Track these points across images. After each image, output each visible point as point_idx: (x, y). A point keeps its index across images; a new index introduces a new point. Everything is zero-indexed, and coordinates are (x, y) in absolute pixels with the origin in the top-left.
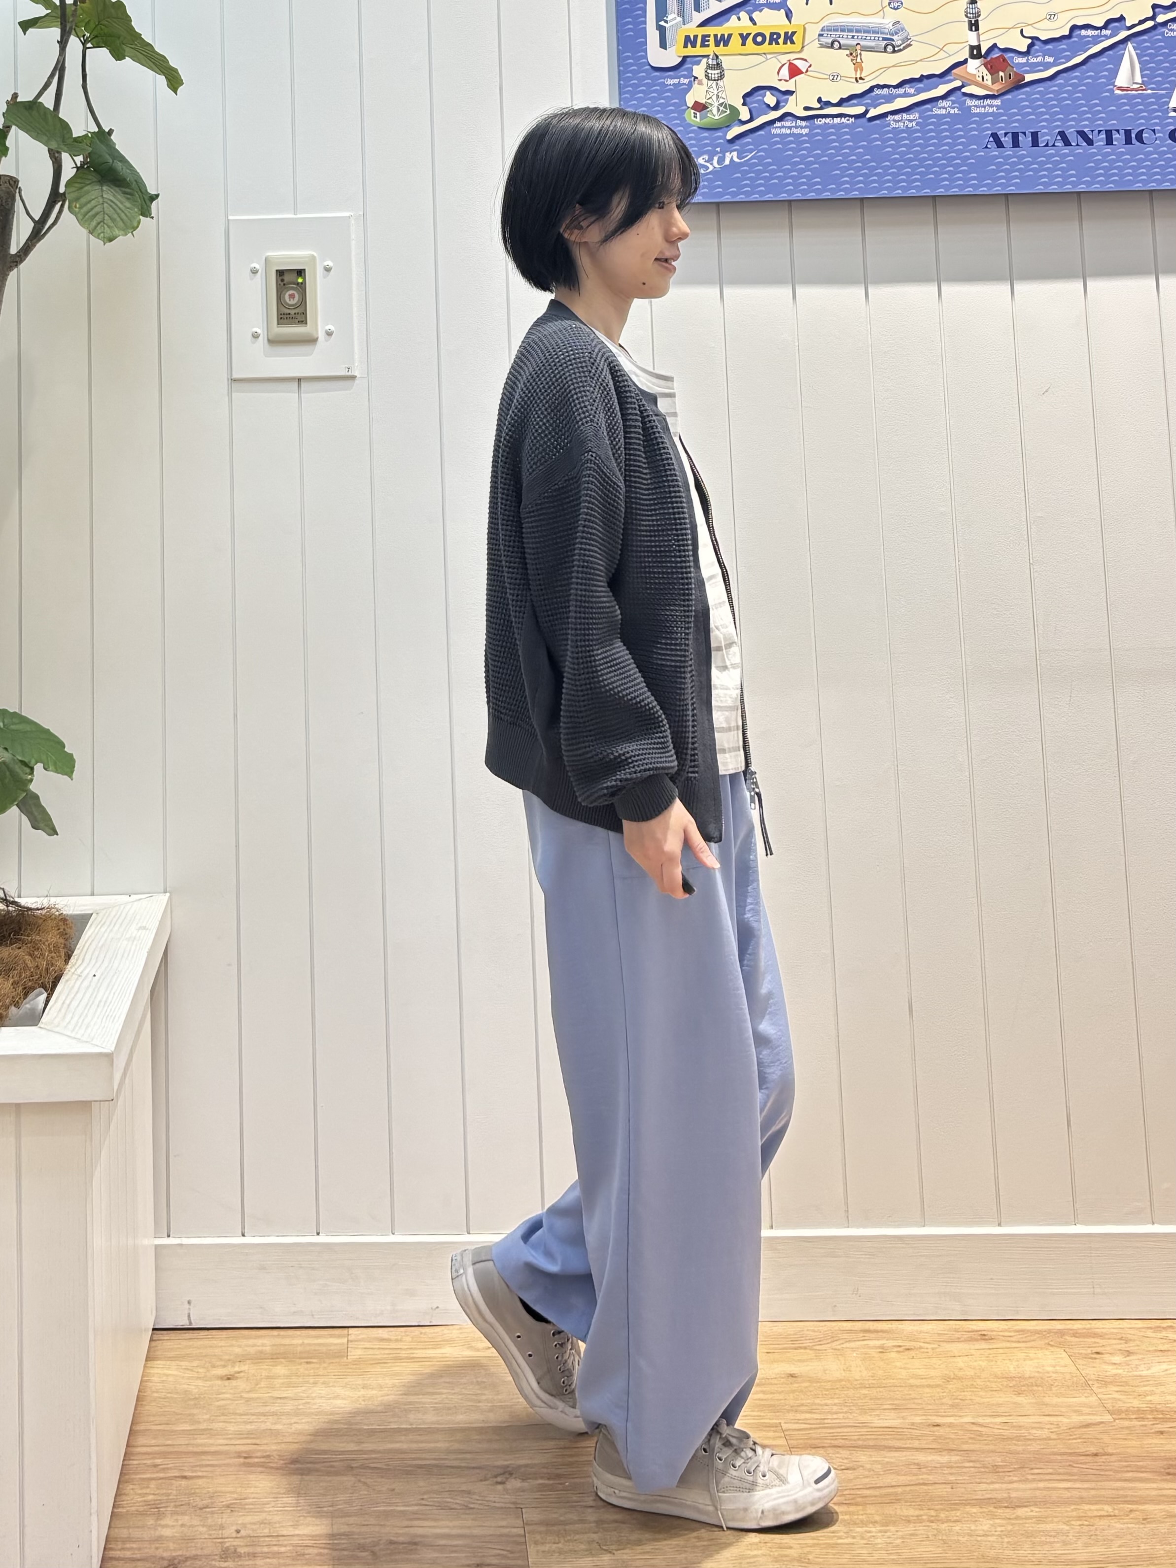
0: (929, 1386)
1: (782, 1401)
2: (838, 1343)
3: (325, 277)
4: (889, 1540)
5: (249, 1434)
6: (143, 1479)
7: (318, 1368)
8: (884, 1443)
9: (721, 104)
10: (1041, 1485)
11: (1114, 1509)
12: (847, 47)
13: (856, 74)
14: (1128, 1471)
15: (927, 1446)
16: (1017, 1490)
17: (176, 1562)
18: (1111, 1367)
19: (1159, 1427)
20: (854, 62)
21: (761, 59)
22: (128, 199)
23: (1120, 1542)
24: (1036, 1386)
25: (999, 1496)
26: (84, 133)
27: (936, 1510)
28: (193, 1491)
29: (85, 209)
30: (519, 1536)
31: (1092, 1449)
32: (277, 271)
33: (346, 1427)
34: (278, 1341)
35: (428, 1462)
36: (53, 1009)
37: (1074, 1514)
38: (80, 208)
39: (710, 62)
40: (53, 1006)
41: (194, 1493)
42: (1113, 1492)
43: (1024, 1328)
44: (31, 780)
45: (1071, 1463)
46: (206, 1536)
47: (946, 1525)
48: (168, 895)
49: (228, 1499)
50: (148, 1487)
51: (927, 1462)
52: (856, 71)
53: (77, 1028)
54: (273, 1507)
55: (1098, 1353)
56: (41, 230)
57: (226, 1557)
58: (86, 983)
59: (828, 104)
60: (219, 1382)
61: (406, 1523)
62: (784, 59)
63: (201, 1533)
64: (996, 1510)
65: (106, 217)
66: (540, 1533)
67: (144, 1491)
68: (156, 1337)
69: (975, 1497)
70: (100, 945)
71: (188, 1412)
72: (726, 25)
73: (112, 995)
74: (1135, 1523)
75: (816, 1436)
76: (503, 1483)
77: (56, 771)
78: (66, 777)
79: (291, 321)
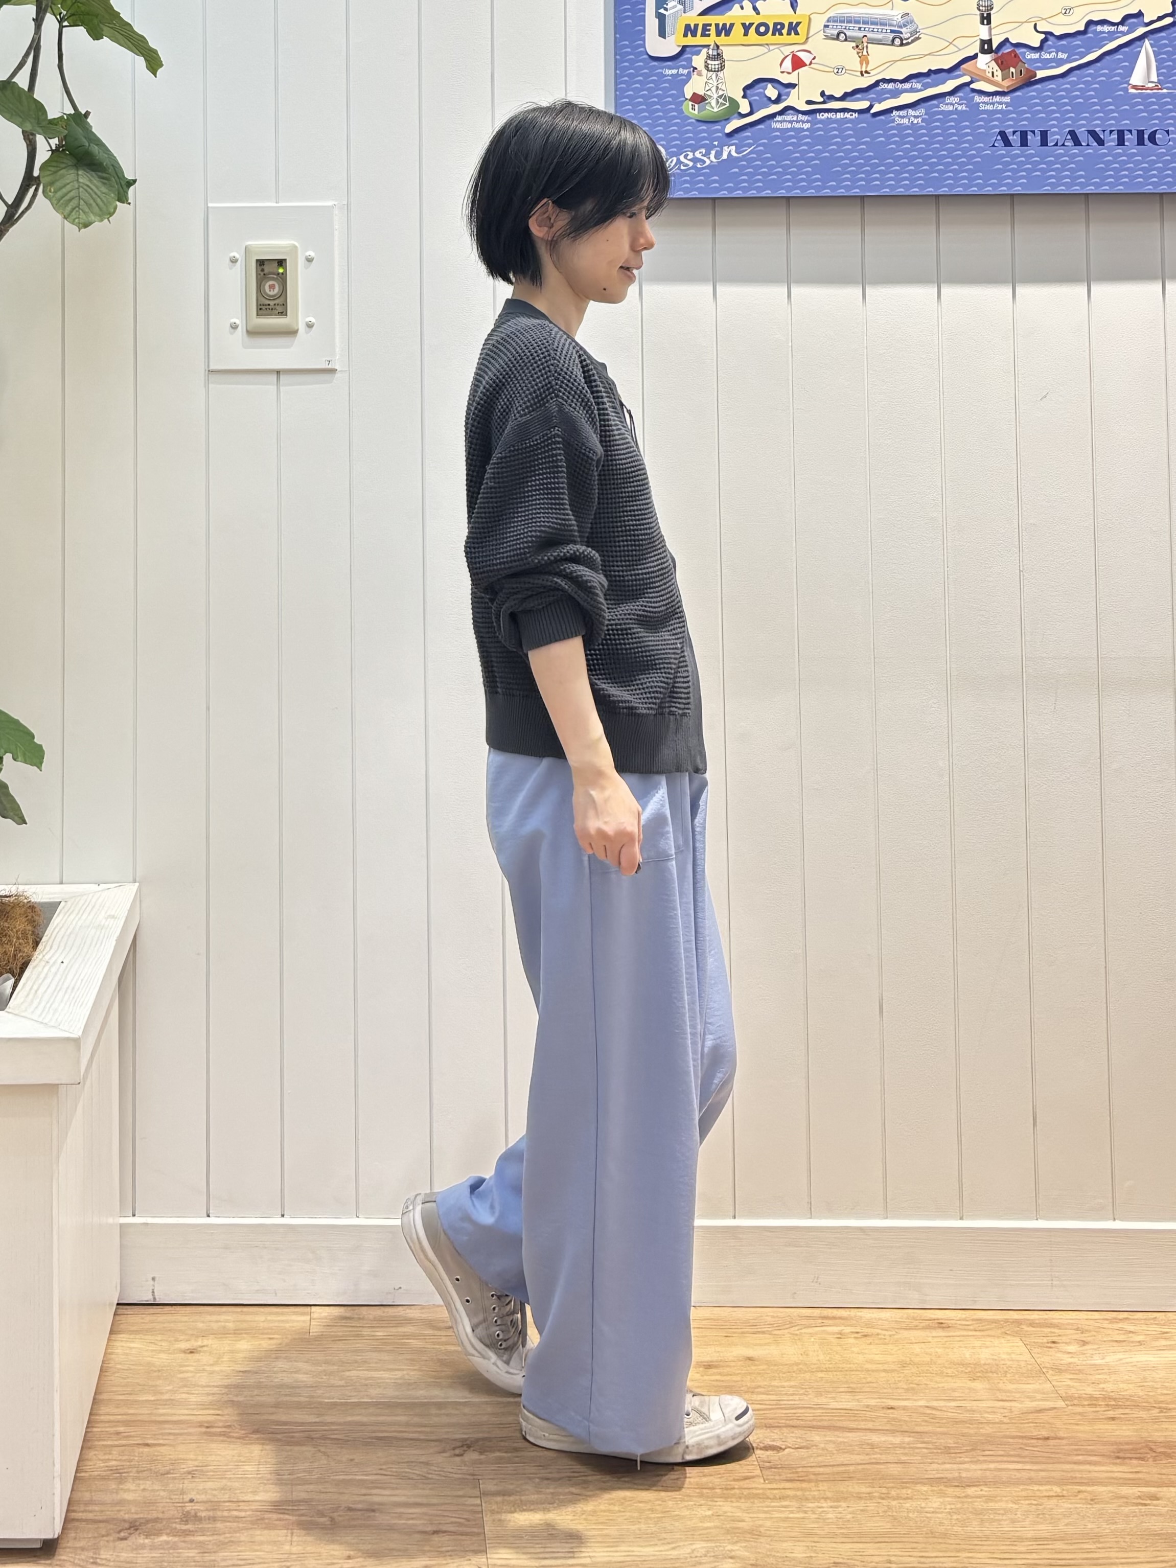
0: (885, 1371)
1: (740, 1383)
2: (796, 1328)
3: (305, 268)
4: (839, 1515)
5: (211, 1403)
6: (106, 1446)
7: (282, 1344)
8: (838, 1424)
9: (720, 97)
10: (992, 1466)
11: (1063, 1490)
12: (853, 39)
13: (861, 68)
14: (1079, 1455)
15: (880, 1428)
16: (967, 1470)
17: (138, 1524)
18: (1065, 1356)
19: (1111, 1414)
20: (860, 54)
21: (763, 50)
22: (104, 184)
23: (1066, 1521)
24: (991, 1372)
25: (949, 1476)
26: (60, 115)
27: (887, 1488)
28: (155, 1458)
29: (60, 194)
30: (477, 1505)
31: (1045, 1433)
32: (257, 260)
33: (307, 1399)
34: (241, 1317)
35: (388, 1434)
36: (21, 994)
37: (1024, 1493)
38: (56, 192)
39: (710, 52)
40: (22, 989)
41: (155, 1460)
42: (1062, 1474)
43: (980, 1317)
45: (1022, 1446)
46: (168, 1501)
47: (896, 1501)
48: (137, 884)
50: (110, 1454)
51: (880, 1443)
52: (861, 64)
53: (44, 1014)
54: (234, 1474)
55: (1054, 1342)
56: (15, 214)
58: (54, 970)
59: (832, 98)
60: (182, 1355)
61: (364, 1491)
62: (787, 50)
63: (163, 1498)
64: (944, 1489)
65: (82, 203)
66: (498, 1503)
67: (107, 1457)
68: (120, 1311)
69: (927, 1476)
70: (69, 931)
71: (151, 1383)
72: (729, 14)
73: (79, 981)
74: (1083, 1504)
75: (772, 1416)
76: (461, 1455)
77: (25, 762)
78: (35, 767)
79: (270, 312)
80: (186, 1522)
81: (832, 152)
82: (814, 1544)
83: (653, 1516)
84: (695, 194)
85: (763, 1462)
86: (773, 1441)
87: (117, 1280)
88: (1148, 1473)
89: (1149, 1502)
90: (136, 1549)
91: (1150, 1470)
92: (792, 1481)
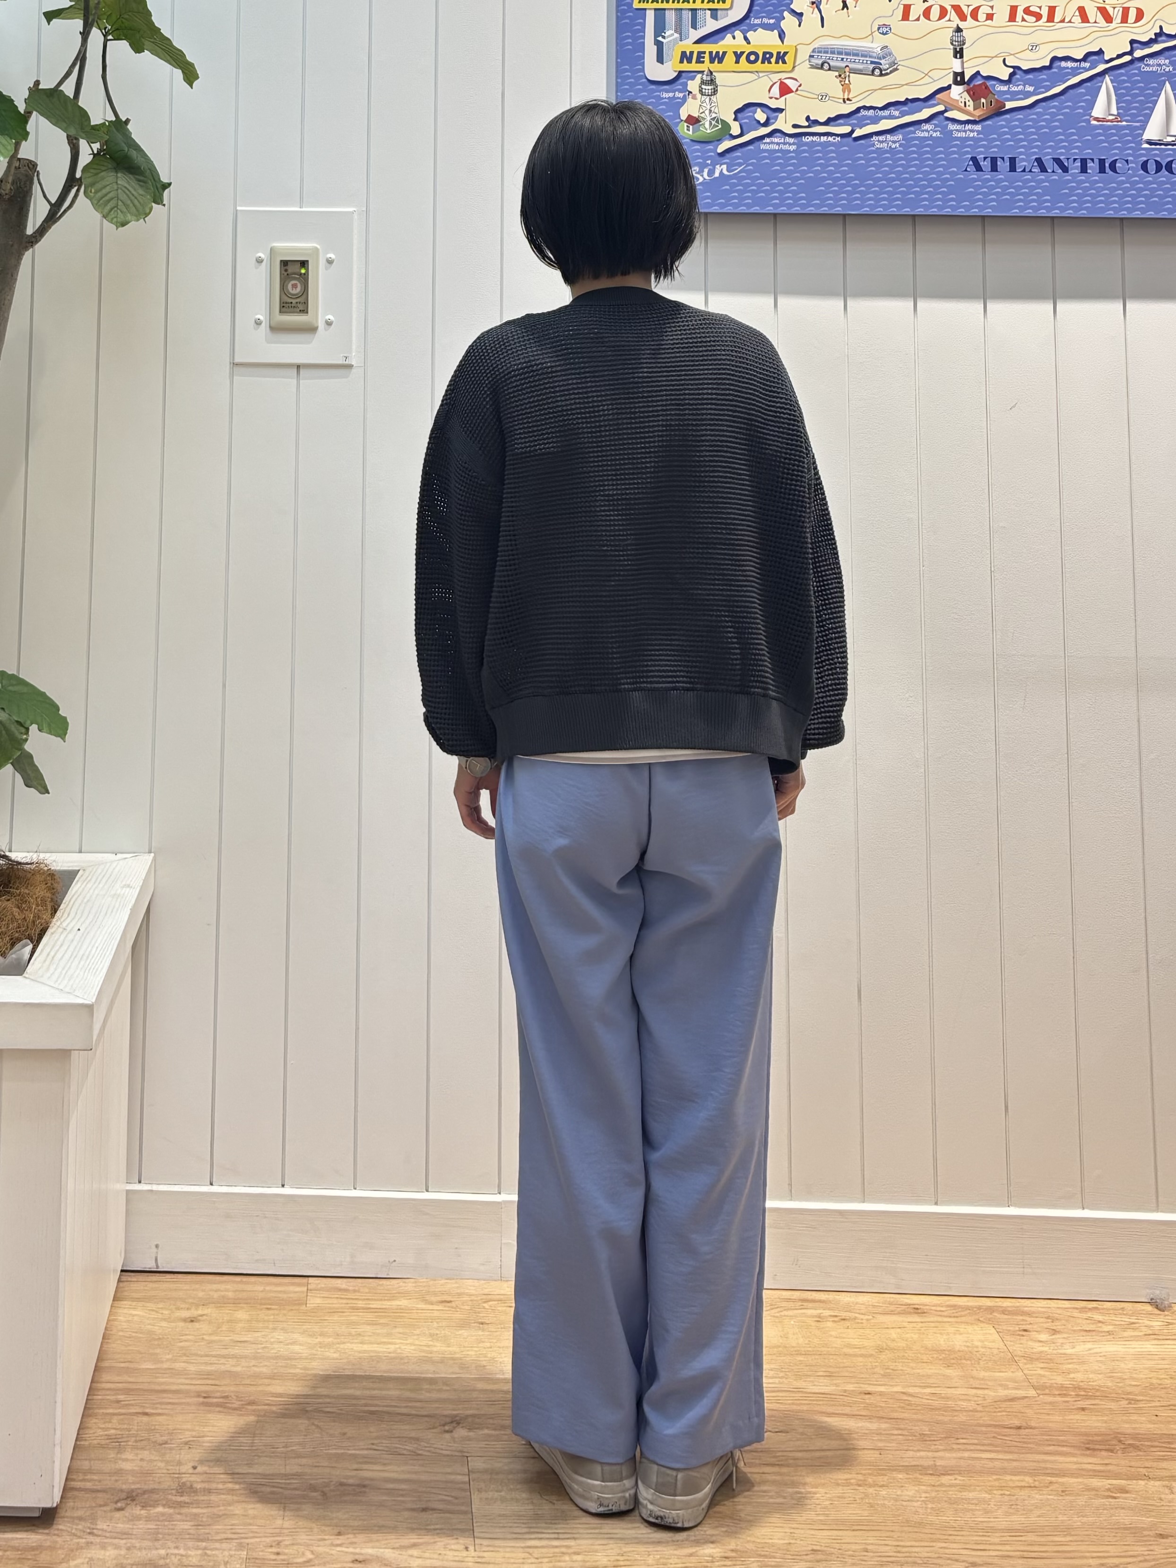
0: (862, 1355)
2: (777, 1310)
3: (326, 269)
5: (208, 1375)
6: (107, 1414)
7: (278, 1315)
8: (817, 1408)
9: (713, 119)
10: (966, 1454)
11: (1036, 1481)
12: (836, 69)
14: (1050, 1445)
15: (858, 1413)
16: (941, 1458)
17: (134, 1494)
18: (1037, 1344)
19: (1081, 1404)
21: (754, 76)
22: (141, 186)
23: (1039, 1512)
24: (965, 1359)
25: (926, 1464)
26: (102, 121)
27: (865, 1475)
28: (153, 1427)
29: (99, 194)
30: (464, 1483)
31: (1017, 1423)
32: (281, 261)
34: (241, 1287)
35: (380, 1409)
36: (38, 960)
37: (997, 1484)
38: (96, 192)
39: (705, 77)
40: (38, 956)
41: (154, 1430)
42: (1035, 1464)
43: (956, 1303)
44: (26, 740)
45: (996, 1435)
46: (165, 1471)
47: (873, 1489)
48: (152, 855)
49: (187, 1436)
50: (110, 1422)
51: (858, 1428)
52: (844, 92)
53: (60, 980)
54: (229, 1446)
55: (1025, 1330)
56: (57, 213)
57: (182, 1492)
58: (70, 937)
59: (816, 122)
60: (182, 1324)
61: (355, 1466)
62: (776, 77)
63: (159, 1468)
65: (120, 203)
66: (484, 1481)
67: (107, 1425)
68: (124, 1278)
69: (902, 1464)
70: (85, 900)
71: (151, 1351)
72: (722, 43)
73: (94, 950)
74: (1055, 1495)
76: (451, 1431)
77: (50, 733)
78: (59, 739)
79: (292, 309)
80: (181, 1494)
82: (792, 1531)
87: (121, 1246)
88: (1118, 1465)
89: (1118, 1495)
90: (132, 1520)
91: (1119, 1462)
92: (773, 1465)
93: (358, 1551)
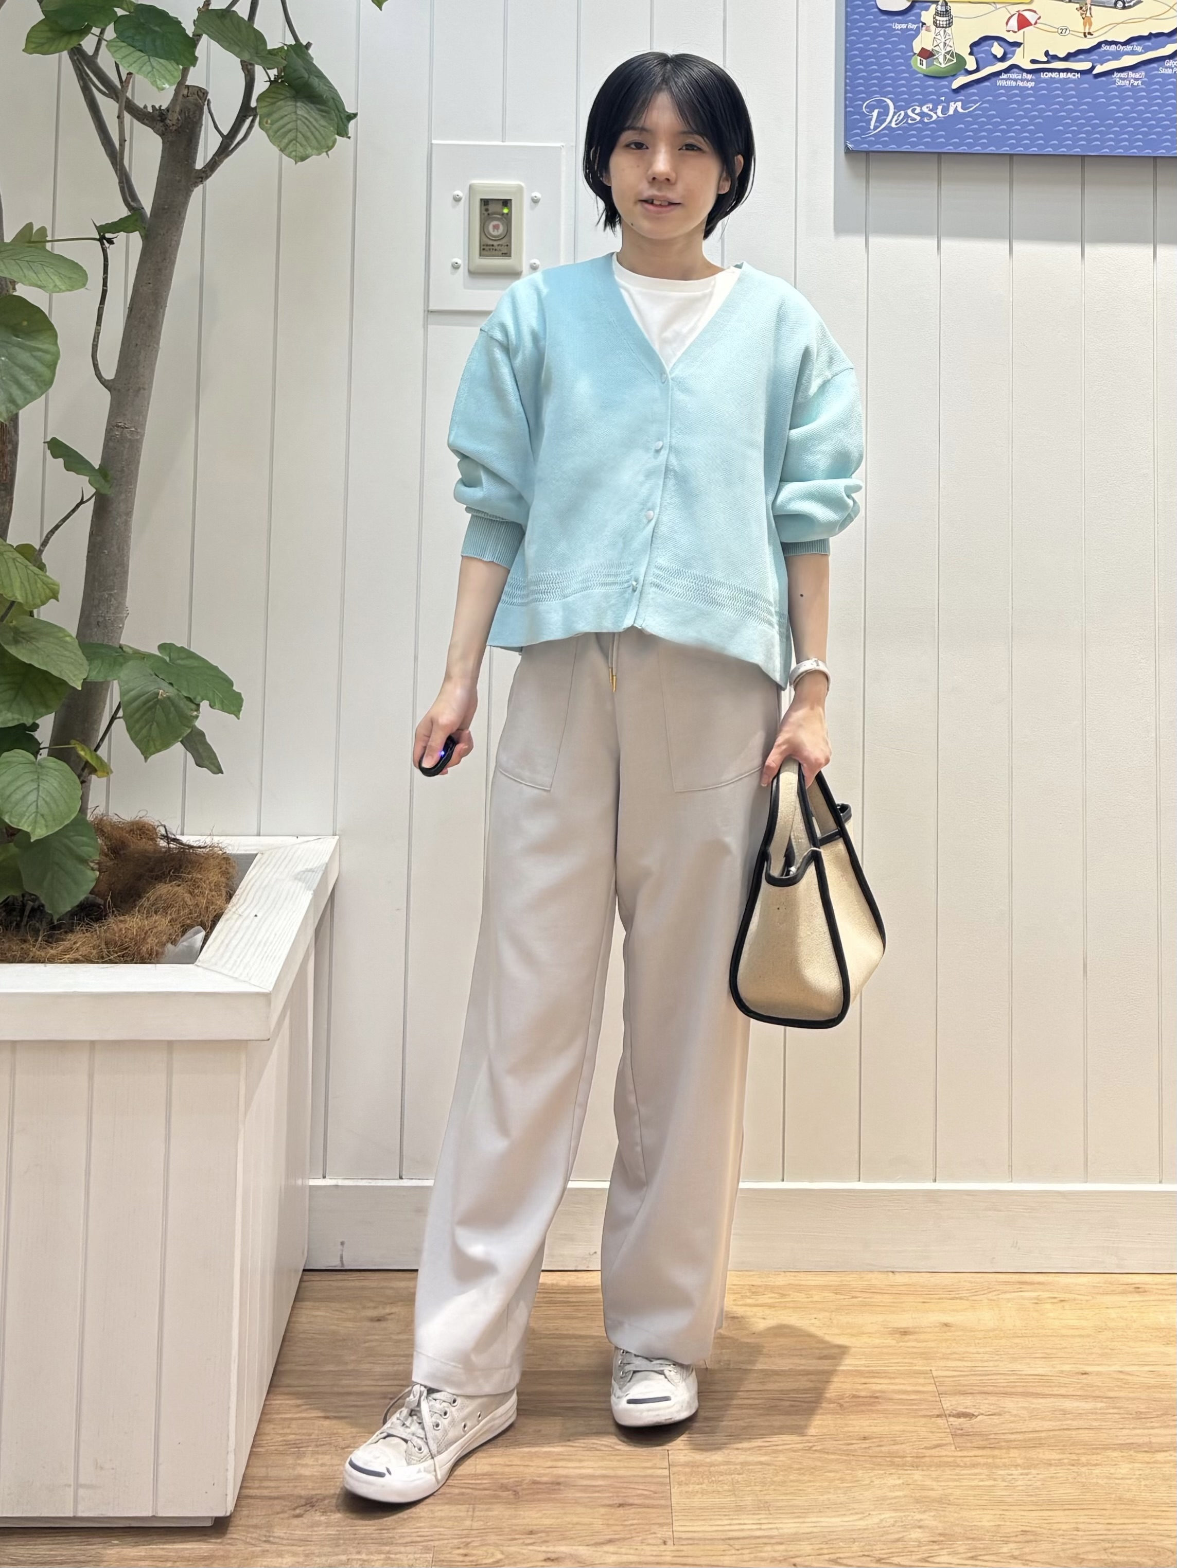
0: (1080, 1336)
1: (935, 1349)
2: (995, 1293)
3: (532, 208)
4: (1029, 1483)
6: (284, 1419)
8: (1031, 1390)
9: (948, 53)
13: (1085, 29)
15: (1074, 1393)
16: (1157, 1435)
17: (313, 1498)
20: (1084, 16)
21: (991, 8)
22: (324, 117)
25: (1141, 1441)
26: (280, 45)
27: (1078, 1454)
28: (333, 1430)
29: (276, 126)
30: (664, 1477)
32: (481, 200)
36: (211, 947)
38: (273, 123)
39: (939, 8)
40: (212, 944)
41: (335, 1434)
44: (197, 717)
47: (1086, 1468)
48: (337, 837)
50: (289, 1427)
51: (1073, 1408)
52: (1085, 25)
53: (236, 967)
56: (230, 146)
58: (247, 922)
59: (1055, 58)
60: (369, 1324)
61: (549, 1464)
62: (1014, 9)
64: (1135, 1454)
65: (299, 135)
66: (685, 1474)
67: (285, 1431)
68: (305, 1278)
69: (1116, 1442)
70: (264, 885)
71: (335, 1353)
73: (273, 936)
75: (966, 1383)
77: (223, 710)
78: (233, 716)
79: (494, 252)
81: (1056, 111)
82: (1001, 1512)
83: (841, 1485)
84: (921, 148)
85: (957, 1429)
86: (966, 1408)
87: (305, 1245)
90: (311, 1526)
92: (984, 1448)
93: (551, 1549)
